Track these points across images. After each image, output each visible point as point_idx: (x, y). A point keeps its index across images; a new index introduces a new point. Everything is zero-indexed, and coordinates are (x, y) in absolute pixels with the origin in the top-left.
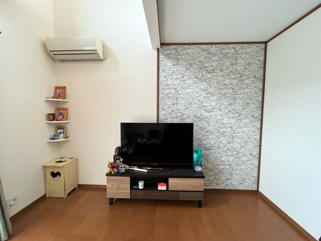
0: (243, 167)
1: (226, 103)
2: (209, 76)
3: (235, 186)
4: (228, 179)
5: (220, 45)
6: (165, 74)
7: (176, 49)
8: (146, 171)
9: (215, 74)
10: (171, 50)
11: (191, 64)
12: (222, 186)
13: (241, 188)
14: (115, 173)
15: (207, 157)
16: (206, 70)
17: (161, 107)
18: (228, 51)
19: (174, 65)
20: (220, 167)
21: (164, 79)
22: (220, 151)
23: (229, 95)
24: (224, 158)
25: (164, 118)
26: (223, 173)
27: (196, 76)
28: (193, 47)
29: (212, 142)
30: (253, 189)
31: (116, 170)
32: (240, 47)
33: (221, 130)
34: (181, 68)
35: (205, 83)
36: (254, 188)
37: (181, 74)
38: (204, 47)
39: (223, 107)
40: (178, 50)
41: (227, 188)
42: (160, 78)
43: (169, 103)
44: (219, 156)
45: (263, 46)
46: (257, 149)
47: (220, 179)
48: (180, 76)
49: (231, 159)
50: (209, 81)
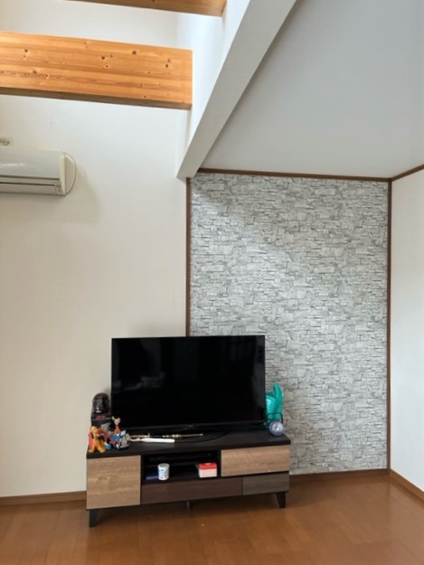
0: (359, 422)
1: (324, 293)
2: (291, 238)
3: (347, 464)
4: (332, 451)
5: (309, 180)
6: (202, 231)
7: (226, 182)
9: (302, 234)
10: (217, 182)
11: (255, 214)
12: (321, 467)
13: (358, 467)
15: (291, 406)
16: (285, 228)
17: (194, 301)
18: (323, 191)
19: (222, 215)
20: (316, 426)
21: (201, 242)
22: (315, 390)
23: (329, 278)
24: (323, 406)
25: (200, 323)
26: (323, 438)
27: (266, 239)
28: (258, 179)
29: (300, 373)
30: (380, 467)
32: (345, 186)
33: (316, 348)
34: (235, 221)
35: (283, 253)
36: (382, 465)
37: (236, 233)
38: (280, 180)
39: (317, 301)
40: (230, 184)
41: (331, 469)
42: (194, 240)
43: (212, 293)
44: (313, 401)
45: (385, 185)
46: (383, 384)
47: (316, 451)
48: (234, 237)
49: (337, 406)
50: (292, 249)
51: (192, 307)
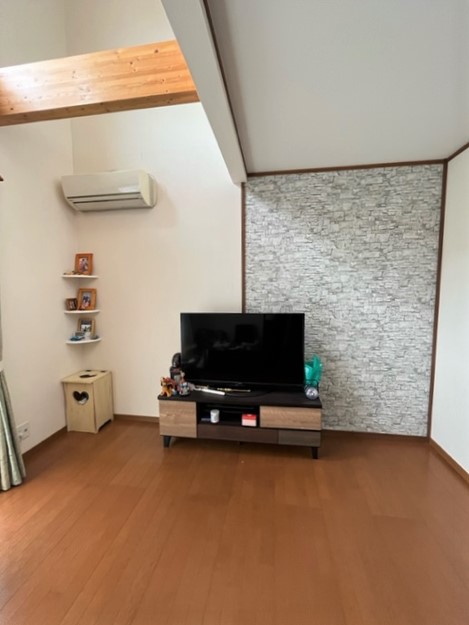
0: (399, 393)
1: (368, 277)
2: (336, 227)
3: (385, 428)
4: (371, 415)
5: (355, 171)
6: (255, 227)
7: (275, 183)
8: (223, 393)
9: (347, 223)
10: (267, 184)
11: (302, 208)
12: (360, 427)
13: (396, 431)
14: (172, 395)
15: (332, 374)
16: (330, 218)
17: (248, 285)
18: (370, 180)
19: (271, 211)
20: (355, 393)
21: (254, 236)
22: (355, 363)
23: (374, 262)
24: (364, 377)
25: (254, 303)
26: (362, 404)
27: (312, 230)
28: (305, 176)
29: (342, 347)
30: (420, 435)
31: (173, 390)
32: (394, 173)
33: (358, 326)
34: (284, 216)
35: (328, 242)
36: (422, 432)
37: (284, 226)
38: (325, 175)
39: (361, 284)
40: (279, 184)
41: (369, 430)
42: (248, 235)
43: (263, 278)
44: (354, 372)
45: (440, 167)
46: (427, 362)
47: (355, 414)
48: (283, 230)
49: (377, 378)
50: (336, 237)
51: (247, 291)
